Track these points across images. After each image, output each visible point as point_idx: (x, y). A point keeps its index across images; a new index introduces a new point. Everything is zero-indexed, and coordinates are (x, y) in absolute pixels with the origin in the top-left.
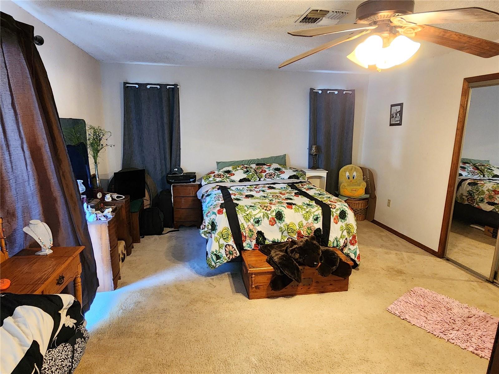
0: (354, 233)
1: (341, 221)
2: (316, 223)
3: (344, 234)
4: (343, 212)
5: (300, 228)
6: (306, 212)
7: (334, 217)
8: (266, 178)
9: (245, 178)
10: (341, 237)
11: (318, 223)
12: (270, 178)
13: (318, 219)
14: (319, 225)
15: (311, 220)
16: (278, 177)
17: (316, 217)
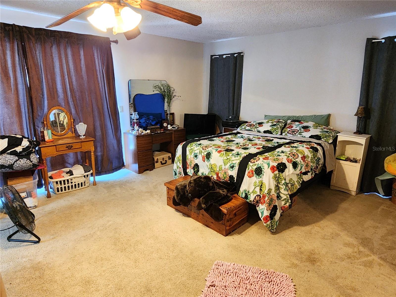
0: (264, 193)
1: (256, 177)
2: (231, 170)
3: (256, 189)
4: (259, 169)
5: (219, 170)
6: (227, 159)
7: (249, 170)
8: (288, 133)
9: (269, 130)
10: (253, 192)
11: (232, 170)
12: (292, 134)
13: (233, 167)
14: (234, 173)
15: (228, 166)
16: (300, 135)
17: (233, 165)
